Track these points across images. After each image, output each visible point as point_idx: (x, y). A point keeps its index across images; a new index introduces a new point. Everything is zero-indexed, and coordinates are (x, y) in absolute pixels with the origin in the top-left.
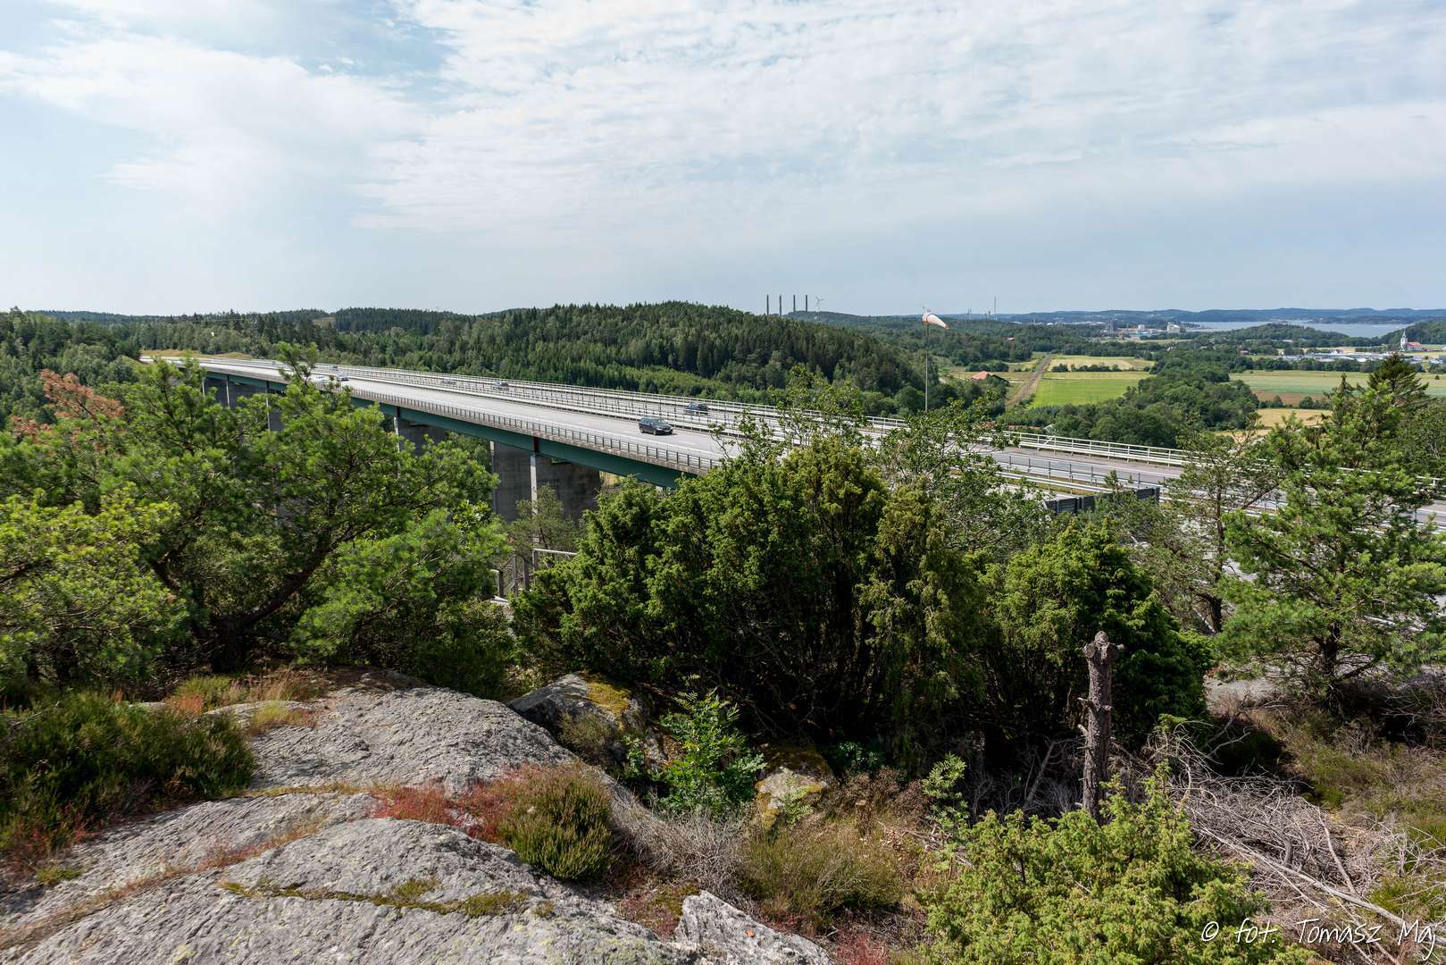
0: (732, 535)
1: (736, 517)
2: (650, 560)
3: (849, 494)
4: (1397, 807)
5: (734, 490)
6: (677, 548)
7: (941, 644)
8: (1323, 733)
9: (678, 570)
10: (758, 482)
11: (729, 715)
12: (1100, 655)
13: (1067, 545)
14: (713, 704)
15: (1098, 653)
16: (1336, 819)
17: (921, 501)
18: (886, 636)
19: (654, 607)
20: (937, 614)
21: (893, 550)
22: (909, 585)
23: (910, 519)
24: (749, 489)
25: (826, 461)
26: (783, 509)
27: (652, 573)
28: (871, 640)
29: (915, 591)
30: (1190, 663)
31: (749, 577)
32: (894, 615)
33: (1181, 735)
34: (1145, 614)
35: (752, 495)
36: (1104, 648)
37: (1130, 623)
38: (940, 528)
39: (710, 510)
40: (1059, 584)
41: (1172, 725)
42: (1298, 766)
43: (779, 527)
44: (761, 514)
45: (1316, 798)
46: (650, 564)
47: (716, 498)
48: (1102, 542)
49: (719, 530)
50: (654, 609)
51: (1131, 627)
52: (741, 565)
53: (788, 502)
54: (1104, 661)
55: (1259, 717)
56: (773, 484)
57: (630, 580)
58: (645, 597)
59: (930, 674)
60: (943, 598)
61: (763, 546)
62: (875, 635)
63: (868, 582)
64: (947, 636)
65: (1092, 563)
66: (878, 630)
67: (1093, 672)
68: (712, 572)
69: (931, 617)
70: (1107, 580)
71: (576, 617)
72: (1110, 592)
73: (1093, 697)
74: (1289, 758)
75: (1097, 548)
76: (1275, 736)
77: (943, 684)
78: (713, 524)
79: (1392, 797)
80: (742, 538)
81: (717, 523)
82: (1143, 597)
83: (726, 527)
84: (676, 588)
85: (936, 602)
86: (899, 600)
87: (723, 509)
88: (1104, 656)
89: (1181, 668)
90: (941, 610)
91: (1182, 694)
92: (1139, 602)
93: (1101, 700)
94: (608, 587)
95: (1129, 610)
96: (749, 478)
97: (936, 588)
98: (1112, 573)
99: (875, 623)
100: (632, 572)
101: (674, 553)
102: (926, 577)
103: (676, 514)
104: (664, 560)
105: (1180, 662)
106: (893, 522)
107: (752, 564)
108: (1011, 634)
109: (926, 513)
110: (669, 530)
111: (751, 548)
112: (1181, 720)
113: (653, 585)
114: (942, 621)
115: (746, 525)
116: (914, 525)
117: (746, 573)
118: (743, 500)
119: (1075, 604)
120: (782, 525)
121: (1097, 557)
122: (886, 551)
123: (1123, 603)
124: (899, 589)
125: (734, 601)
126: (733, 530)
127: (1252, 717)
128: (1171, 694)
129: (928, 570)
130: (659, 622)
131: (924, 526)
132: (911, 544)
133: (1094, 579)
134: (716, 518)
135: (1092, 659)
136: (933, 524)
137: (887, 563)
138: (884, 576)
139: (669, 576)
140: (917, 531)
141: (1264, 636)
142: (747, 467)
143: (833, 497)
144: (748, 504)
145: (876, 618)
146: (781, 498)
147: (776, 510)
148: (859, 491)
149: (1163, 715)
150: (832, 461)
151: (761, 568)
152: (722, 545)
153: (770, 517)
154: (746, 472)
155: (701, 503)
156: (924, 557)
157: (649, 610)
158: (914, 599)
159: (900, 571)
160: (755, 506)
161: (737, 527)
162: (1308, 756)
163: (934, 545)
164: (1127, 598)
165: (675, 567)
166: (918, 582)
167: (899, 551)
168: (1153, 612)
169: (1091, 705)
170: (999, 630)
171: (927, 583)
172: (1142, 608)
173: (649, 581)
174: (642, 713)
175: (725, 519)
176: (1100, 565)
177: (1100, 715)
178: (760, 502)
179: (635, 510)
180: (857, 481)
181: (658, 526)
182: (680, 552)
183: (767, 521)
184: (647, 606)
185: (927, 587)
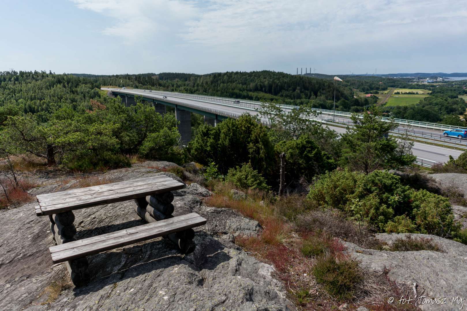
2: (208, 139)
3: (248, 126)
6: (213, 137)
7: (263, 157)
9: (213, 141)
12: (282, 156)
19: (208, 149)
22: (257, 145)
26: (234, 129)
31: (227, 143)
32: (254, 150)
40: (294, 146)
43: (233, 133)
44: (229, 130)
52: (225, 140)
60: (263, 148)
61: (229, 136)
63: (249, 144)
64: (265, 155)
65: (304, 143)
68: (220, 142)
70: (307, 146)
71: (194, 151)
72: (307, 149)
80: (226, 135)
82: (314, 150)
83: (223, 133)
84: (212, 144)
86: (255, 147)
90: (263, 150)
93: (282, 165)
94: (199, 144)
95: (311, 153)
97: (262, 145)
98: (309, 145)
100: (205, 142)
104: (211, 139)
107: (227, 140)
110: (212, 133)
111: (227, 137)
113: (208, 144)
115: (226, 132)
122: (254, 138)
125: (224, 147)
129: (260, 142)
130: (209, 151)
132: (258, 137)
133: (304, 146)
137: (254, 140)
139: (211, 142)
140: (259, 134)
143: (244, 127)
145: (251, 151)
147: (232, 129)
150: (245, 119)
151: (229, 141)
156: (260, 139)
158: (258, 147)
159: (256, 141)
164: (311, 150)
167: (256, 138)
172: (314, 152)
176: (306, 143)
178: (229, 127)
179: (206, 129)
180: (250, 124)
183: (230, 132)
185: (260, 145)
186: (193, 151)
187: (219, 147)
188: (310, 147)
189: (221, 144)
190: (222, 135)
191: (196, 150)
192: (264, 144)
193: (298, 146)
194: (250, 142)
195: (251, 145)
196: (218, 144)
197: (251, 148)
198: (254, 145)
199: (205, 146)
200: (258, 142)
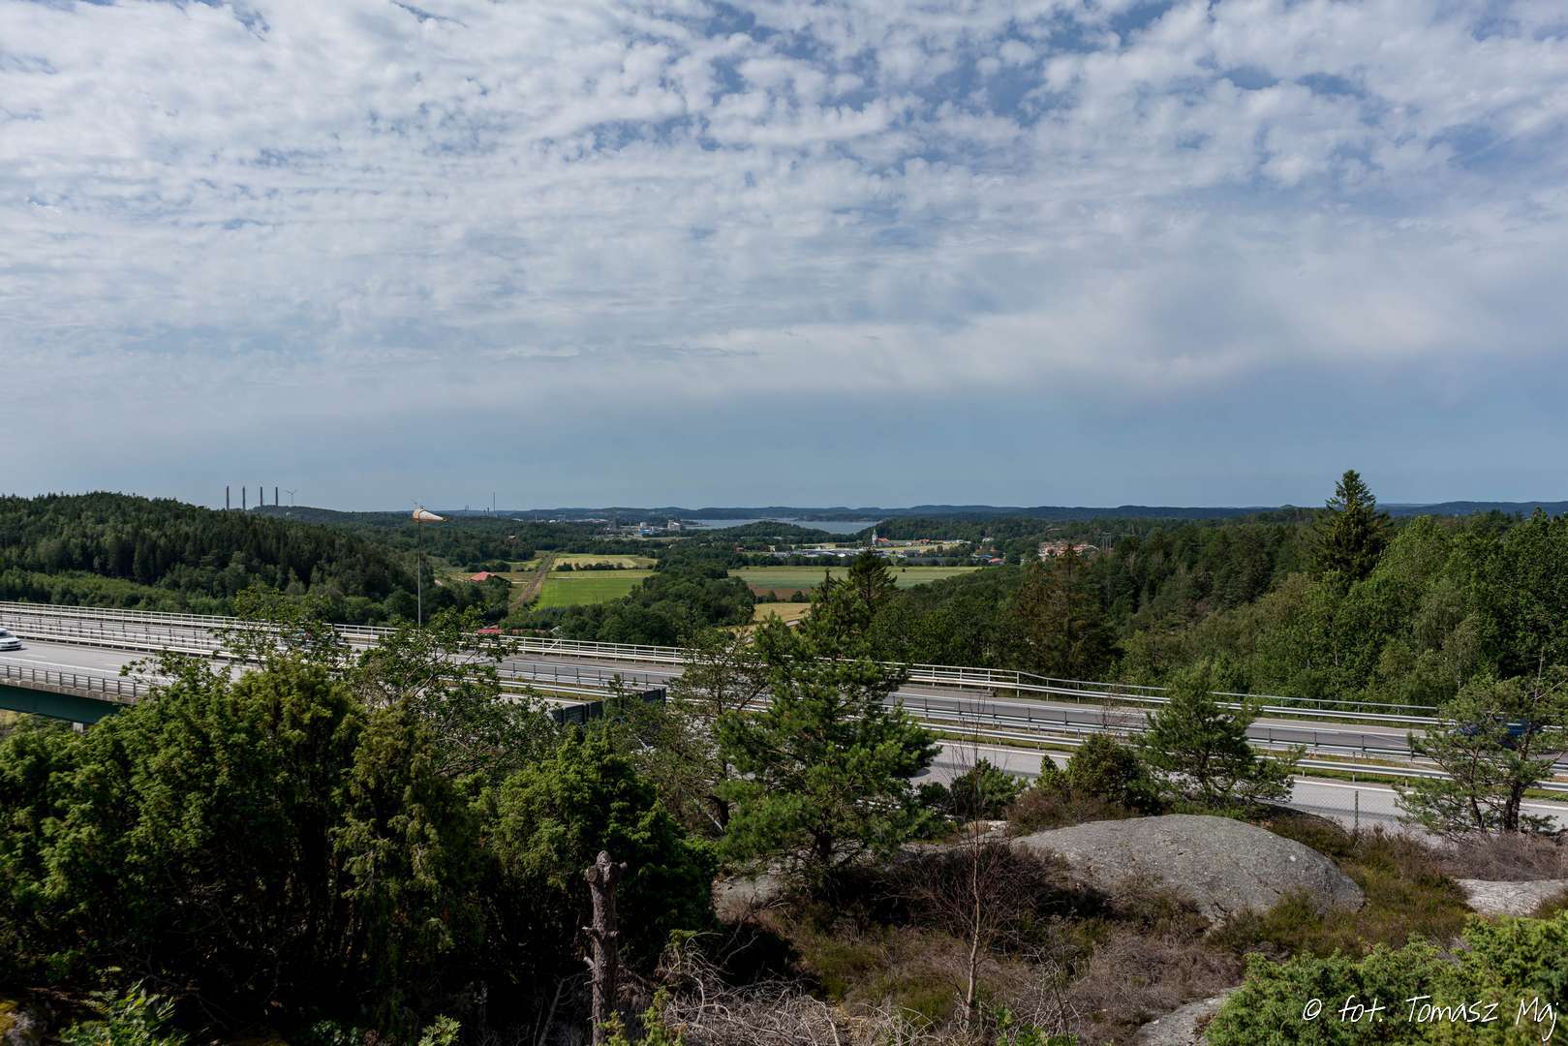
0: (166, 781)
1: (172, 758)
2: (48, 825)
3: (316, 719)
4: (891, 989)
5: (171, 725)
6: (87, 806)
7: (431, 885)
8: (824, 926)
9: (90, 835)
10: (202, 714)
11: (160, 1012)
12: (602, 877)
13: (567, 759)
14: (137, 1002)
15: (600, 875)
16: (840, 1012)
17: (403, 722)
18: (367, 884)
19: (53, 886)
20: (426, 852)
21: (371, 782)
22: (391, 822)
23: (392, 745)
24: (189, 723)
25: (286, 682)
26: (235, 744)
27: (52, 841)
28: (349, 892)
29: (399, 828)
30: (697, 871)
31: (189, 832)
32: (376, 859)
33: (692, 950)
34: (651, 825)
35: (193, 729)
36: (607, 869)
37: (636, 837)
38: (425, 752)
39: (136, 752)
40: (558, 801)
41: (683, 940)
42: (805, 963)
43: (229, 766)
44: (205, 752)
45: (822, 994)
46: (48, 831)
47: (144, 736)
48: (602, 753)
49: (150, 776)
50: (54, 888)
51: (637, 841)
52: (178, 818)
53: (243, 735)
54: (607, 883)
55: (767, 917)
56: (221, 714)
57: (16, 856)
58: (40, 873)
59: (420, 922)
60: (431, 832)
61: (208, 792)
62: (354, 886)
63: (344, 824)
64: (438, 876)
65: (593, 776)
66: (357, 880)
67: (596, 897)
68: (139, 831)
69: (419, 855)
70: (611, 792)
72: (615, 805)
73: (598, 924)
74: (796, 956)
75: (599, 760)
76: (782, 934)
77: (435, 933)
78: (141, 769)
79: (887, 980)
80: (179, 784)
81: (147, 768)
82: (647, 807)
83: (158, 771)
84: (86, 856)
85: (423, 838)
86: (382, 842)
87: (155, 750)
88: (606, 878)
89: (689, 878)
90: (430, 847)
91: (691, 906)
92: (643, 813)
93: (606, 927)
95: (634, 823)
96: (190, 710)
97: (423, 822)
98: (614, 785)
99: (353, 872)
100: (20, 845)
101: (83, 812)
102: (412, 810)
103: (87, 762)
104: (69, 822)
105: (687, 872)
106: (371, 750)
107: (193, 814)
108: (510, 862)
109: (410, 736)
110: (76, 782)
111: (191, 796)
112: (691, 934)
113: (52, 857)
114: (431, 859)
115: (186, 767)
116: (397, 752)
117: (186, 827)
118: (181, 737)
119: (577, 821)
120: (235, 764)
121: (598, 769)
122: (364, 784)
123: (628, 817)
124: (381, 829)
125: (169, 867)
126: (167, 774)
127: (760, 918)
128: (681, 907)
129: (414, 803)
130: (62, 903)
131: (407, 752)
132: (393, 774)
133: (595, 792)
134: (145, 762)
135: (594, 883)
136: (418, 749)
137: (366, 798)
138: (362, 815)
139: (77, 842)
140: (399, 759)
141: (763, 835)
142: (187, 696)
143: (296, 723)
144: (188, 741)
145: (355, 865)
146: (232, 731)
147: (226, 747)
148: (328, 713)
149: (674, 931)
150: (293, 681)
151: (205, 819)
152: (155, 792)
153: (218, 756)
154: (185, 702)
155: (125, 744)
156: (408, 788)
157: (47, 890)
158: (399, 837)
159: (381, 805)
160: (198, 743)
161: (174, 771)
162: (814, 950)
163: (420, 773)
164: (632, 809)
165: (85, 831)
166: (402, 817)
167: (380, 782)
168: (658, 823)
169: (595, 933)
170: (497, 860)
171: (412, 818)
172: (648, 819)
173: (46, 852)
174: (35, 1029)
175: (155, 762)
176: (603, 777)
177: (607, 943)
178: (205, 738)
179: (28, 760)
180: (325, 704)
181: (59, 779)
182: (91, 810)
183: (213, 761)
184: (43, 885)
185: (410, 822)
187: (133, 867)
192: (431, 814)
193: (577, 797)
194: (343, 809)
195: (355, 829)
196: (126, 849)
197: (362, 848)
200: (397, 806)
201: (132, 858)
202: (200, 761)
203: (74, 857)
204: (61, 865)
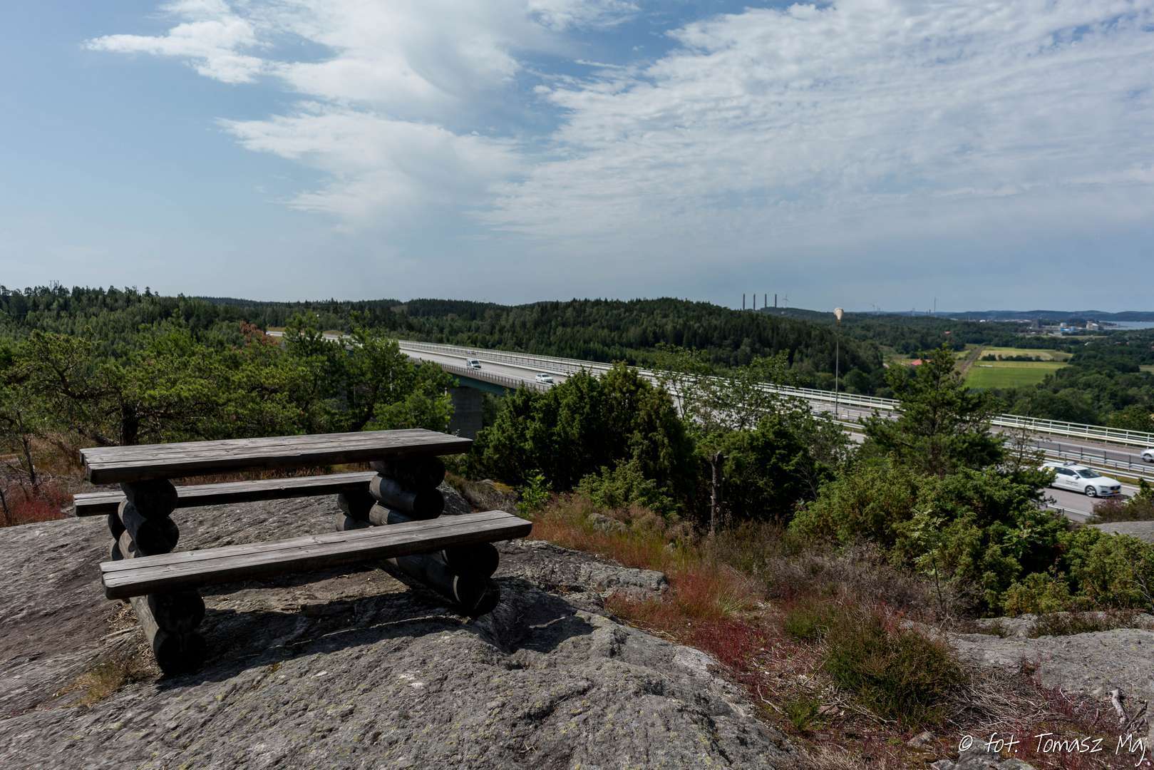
1: (571, 400)
2: (529, 422)
3: (629, 390)
21: (646, 418)
22: (651, 435)
26: (593, 397)
29: (654, 438)
35: (579, 390)
43: (590, 405)
50: (529, 446)
52: (571, 424)
53: (597, 393)
57: (518, 432)
58: (525, 440)
68: (558, 429)
84: (538, 435)
87: (566, 397)
94: (506, 435)
100: (520, 429)
101: (539, 418)
104: (534, 421)
107: (576, 423)
111: (576, 416)
114: (667, 454)
117: (574, 428)
122: (643, 419)
123: (784, 458)
126: (569, 407)
129: (661, 428)
130: (531, 452)
132: (654, 415)
133: (768, 443)
134: (563, 401)
135: (712, 462)
137: (643, 424)
138: (640, 431)
144: (577, 394)
146: (593, 391)
147: (590, 397)
151: (581, 425)
153: (586, 400)
158: (653, 442)
159: (648, 428)
161: (571, 405)
165: (539, 425)
173: (527, 432)
175: (566, 402)
182: (542, 417)
183: (584, 402)
184: (526, 445)
185: (659, 436)
186: (488, 452)
187: (556, 442)
188: (784, 448)
189: (559, 435)
190: (564, 413)
191: (496, 448)
192: (668, 434)
193: (755, 443)
194: (634, 429)
195: (637, 436)
196: (553, 434)
197: (637, 443)
198: (645, 437)
199: (518, 438)
200: (654, 429)
201: (555, 438)
202: (580, 401)
203: (535, 435)
204: (531, 437)
